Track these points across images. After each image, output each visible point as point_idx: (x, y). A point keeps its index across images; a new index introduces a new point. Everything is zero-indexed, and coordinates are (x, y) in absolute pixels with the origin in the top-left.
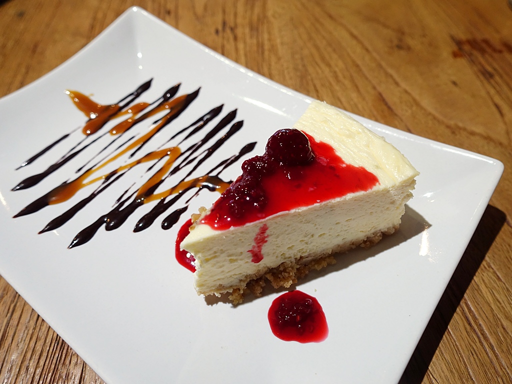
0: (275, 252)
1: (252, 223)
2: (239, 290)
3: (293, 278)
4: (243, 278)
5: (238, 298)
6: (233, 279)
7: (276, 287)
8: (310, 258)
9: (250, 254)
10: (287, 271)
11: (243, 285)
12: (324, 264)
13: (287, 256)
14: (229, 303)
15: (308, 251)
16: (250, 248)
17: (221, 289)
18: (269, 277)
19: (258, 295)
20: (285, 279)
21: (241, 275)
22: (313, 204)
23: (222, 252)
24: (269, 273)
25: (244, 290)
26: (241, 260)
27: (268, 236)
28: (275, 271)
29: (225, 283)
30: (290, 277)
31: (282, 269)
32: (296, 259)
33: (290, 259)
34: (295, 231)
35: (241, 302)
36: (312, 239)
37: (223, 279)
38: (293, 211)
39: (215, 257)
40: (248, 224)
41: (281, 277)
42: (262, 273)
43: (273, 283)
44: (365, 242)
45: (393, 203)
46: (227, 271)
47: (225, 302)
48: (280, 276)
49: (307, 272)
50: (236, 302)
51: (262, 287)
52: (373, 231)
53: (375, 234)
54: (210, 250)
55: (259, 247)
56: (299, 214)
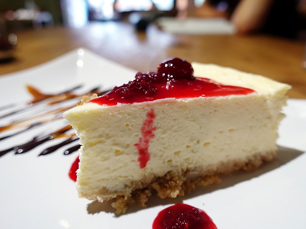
0: (162, 155)
1: (140, 103)
2: (123, 197)
3: (180, 188)
4: (128, 183)
5: (122, 206)
6: (117, 183)
7: (162, 197)
8: (196, 173)
9: (136, 151)
10: (174, 179)
11: (128, 192)
12: (210, 181)
13: (174, 163)
14: (112, 212)
15: (194, 162)
16: (137, 141)
17: (104, 194)
18: (156, 186)
19: (143, 205)
20: (172, 189)
21: (127, 179)
22: (199, 97)
23: (108, 137)
24: (156, 182)
25: (128, 197)
26: (127, 154)
27: (155, 129)
28: (161, 181)
29: (110, 186)
30: (176, 186)
31: (168, 177)
32: (182, 170)
33: (177, 168)
34: (182, 130)
35: (124, 211)
36: (198, 145)
37: (107, 180)
38: (180, 100)
39: (100, 142)
40: (135, 104)
41: (168, 186)
42: (148, 181)
43: (159, 192)
44: (247, 164)
45: (269, 118)
46: (113, 169)
47: (107, 211)
48: (166, 185)
49: (194, 187)
50: (119, 211)
51: (147, 197)
52: (253, 153)
53: (255, 156)
54: (95, 129)
55: (147, 142)
56: (185, 106)
